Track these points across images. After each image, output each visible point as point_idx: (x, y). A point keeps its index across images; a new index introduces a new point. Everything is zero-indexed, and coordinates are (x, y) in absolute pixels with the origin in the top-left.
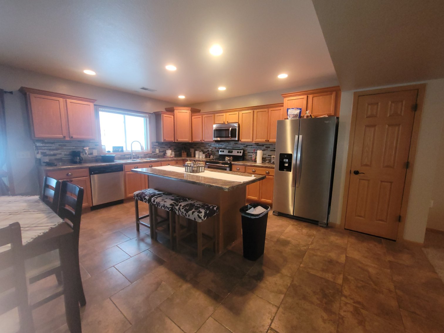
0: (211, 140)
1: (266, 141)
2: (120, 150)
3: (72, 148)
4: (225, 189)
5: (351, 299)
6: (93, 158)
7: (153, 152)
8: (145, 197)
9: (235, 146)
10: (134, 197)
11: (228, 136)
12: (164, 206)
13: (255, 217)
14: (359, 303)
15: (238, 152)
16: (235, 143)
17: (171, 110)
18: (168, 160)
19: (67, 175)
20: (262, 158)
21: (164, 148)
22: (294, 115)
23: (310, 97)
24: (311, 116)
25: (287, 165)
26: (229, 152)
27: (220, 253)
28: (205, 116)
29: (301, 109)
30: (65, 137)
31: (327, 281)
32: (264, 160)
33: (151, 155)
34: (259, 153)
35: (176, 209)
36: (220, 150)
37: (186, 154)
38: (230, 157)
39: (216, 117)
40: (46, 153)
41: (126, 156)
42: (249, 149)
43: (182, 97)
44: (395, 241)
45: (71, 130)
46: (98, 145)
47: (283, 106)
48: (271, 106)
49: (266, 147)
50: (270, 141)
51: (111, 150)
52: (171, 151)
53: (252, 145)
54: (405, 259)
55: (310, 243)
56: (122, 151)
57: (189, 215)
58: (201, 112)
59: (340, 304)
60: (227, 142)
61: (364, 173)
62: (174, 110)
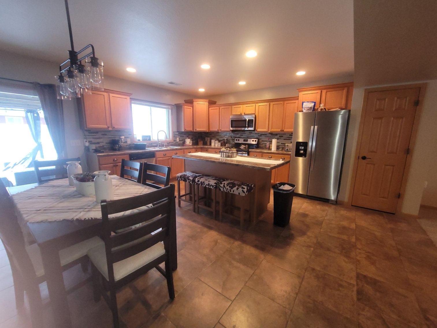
0: (228, 130)
1: (281, 130)
2: (148, 138)
3: (111, 137)
4: (267, 169)
5: (364, 250)
6: (128, 146)
7: (174, 141)
8: (189, 178)
9: (249, 135)
10: (177, 178)
11: (245, 126)
12: (209, 185)
13: (286, 192)
14: (369, 252)
15: (253, 141)
16: (249, 133)
17: (190, 102)
18: (190, 148)
19: (114, 160)
20: (277, 146)
21: (183, 137)
22: (308, 107)
23: (324, 92)
24: (325, 109)
25: (302, 152)
26: (244, 141)
27: (254, 222)
28: (222, 107)
29: (315, 102)
30: (108, 127)
31: (343, 240)
32: (278, 148)
33: (172, 143)
34: (274, 141)
35: (221, 186)
36: (236, 139)
37: (202, 142)
38: (246, 145)
39: (233, 108)
40: (91, 141)
41: (153, 144)
42: (263, 138)
43: (202, 90)
44: (394, 214)
45: (113, 122)
46: (131, 134)
47: (298, 99)
48: (286, 99)
49: (279, 136)
50: (284, 131)
51: (141, 139)
52: (189, 140)
53: (266, 135)
54: (403, 226)
55: (325, 215)
56: (150, 139)
57: (234, 191)
58: (217, 103)
59: (356, 253)
60: (242, 132)
61: (370, 158)
62: (193, 102)
